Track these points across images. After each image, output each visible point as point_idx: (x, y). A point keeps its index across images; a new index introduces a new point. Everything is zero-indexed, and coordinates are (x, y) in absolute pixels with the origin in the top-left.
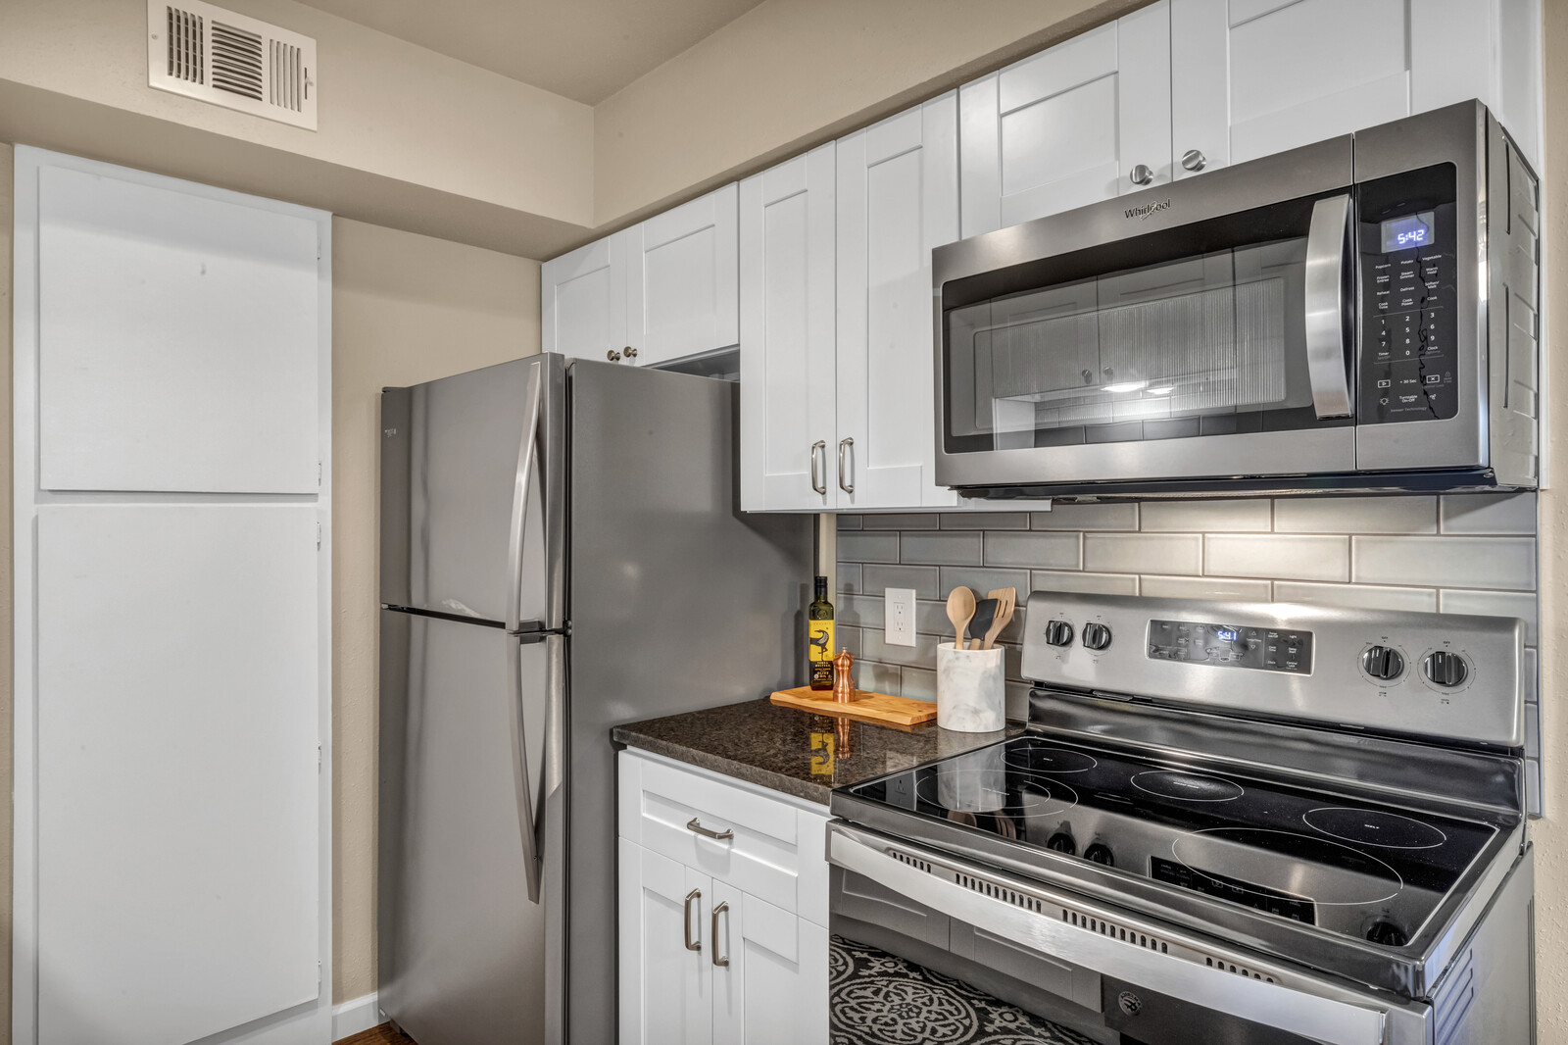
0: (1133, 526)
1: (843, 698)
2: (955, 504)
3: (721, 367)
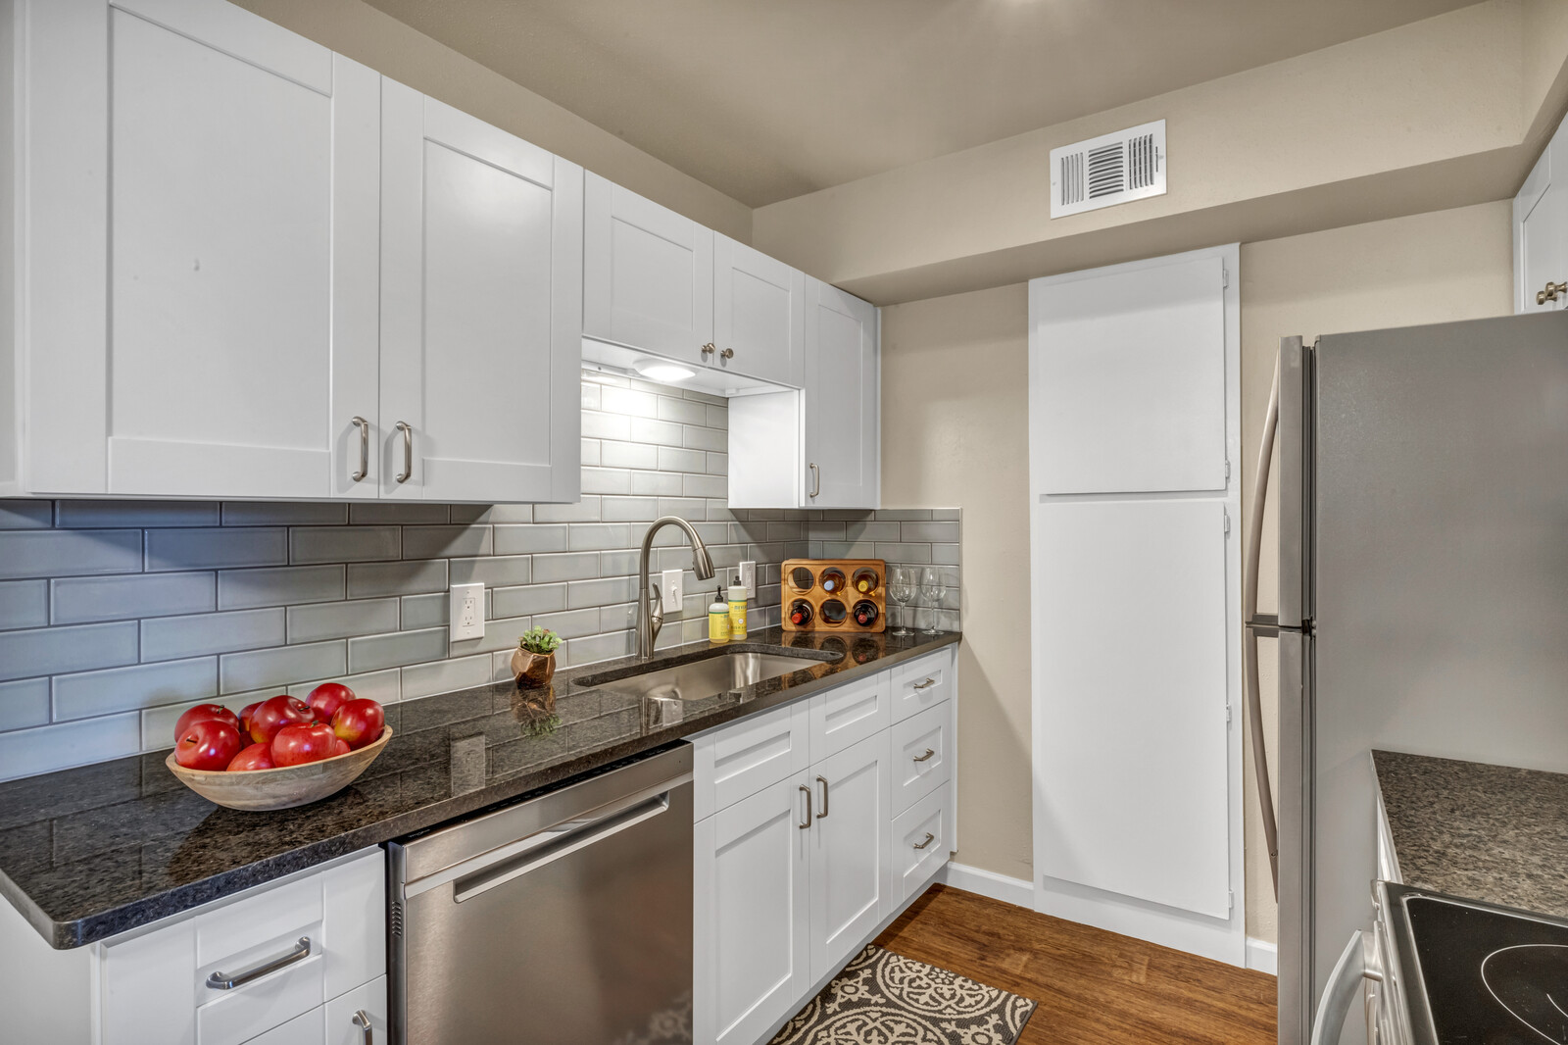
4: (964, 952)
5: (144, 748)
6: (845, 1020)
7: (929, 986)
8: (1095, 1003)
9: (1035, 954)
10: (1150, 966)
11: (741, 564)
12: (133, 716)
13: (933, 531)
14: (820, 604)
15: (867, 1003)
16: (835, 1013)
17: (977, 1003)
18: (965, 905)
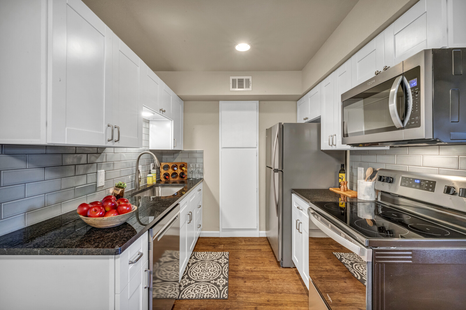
0: (407, 153)
1: (342, 190)
2: (350, 148)
3: (318, 121)
4: (211, 248)
5: (26, 225)
6: (194, 266)
7: (208, 255)
8: (238, 249)
9: (224, 244)
10: (244, 241)
11: (151, 164)
12: (23, 215)
13: (197, 155)
14: (171, 174)
15: (197, 262)
16: (191, 266)
17: (219, 255)
18: (206, 239)
